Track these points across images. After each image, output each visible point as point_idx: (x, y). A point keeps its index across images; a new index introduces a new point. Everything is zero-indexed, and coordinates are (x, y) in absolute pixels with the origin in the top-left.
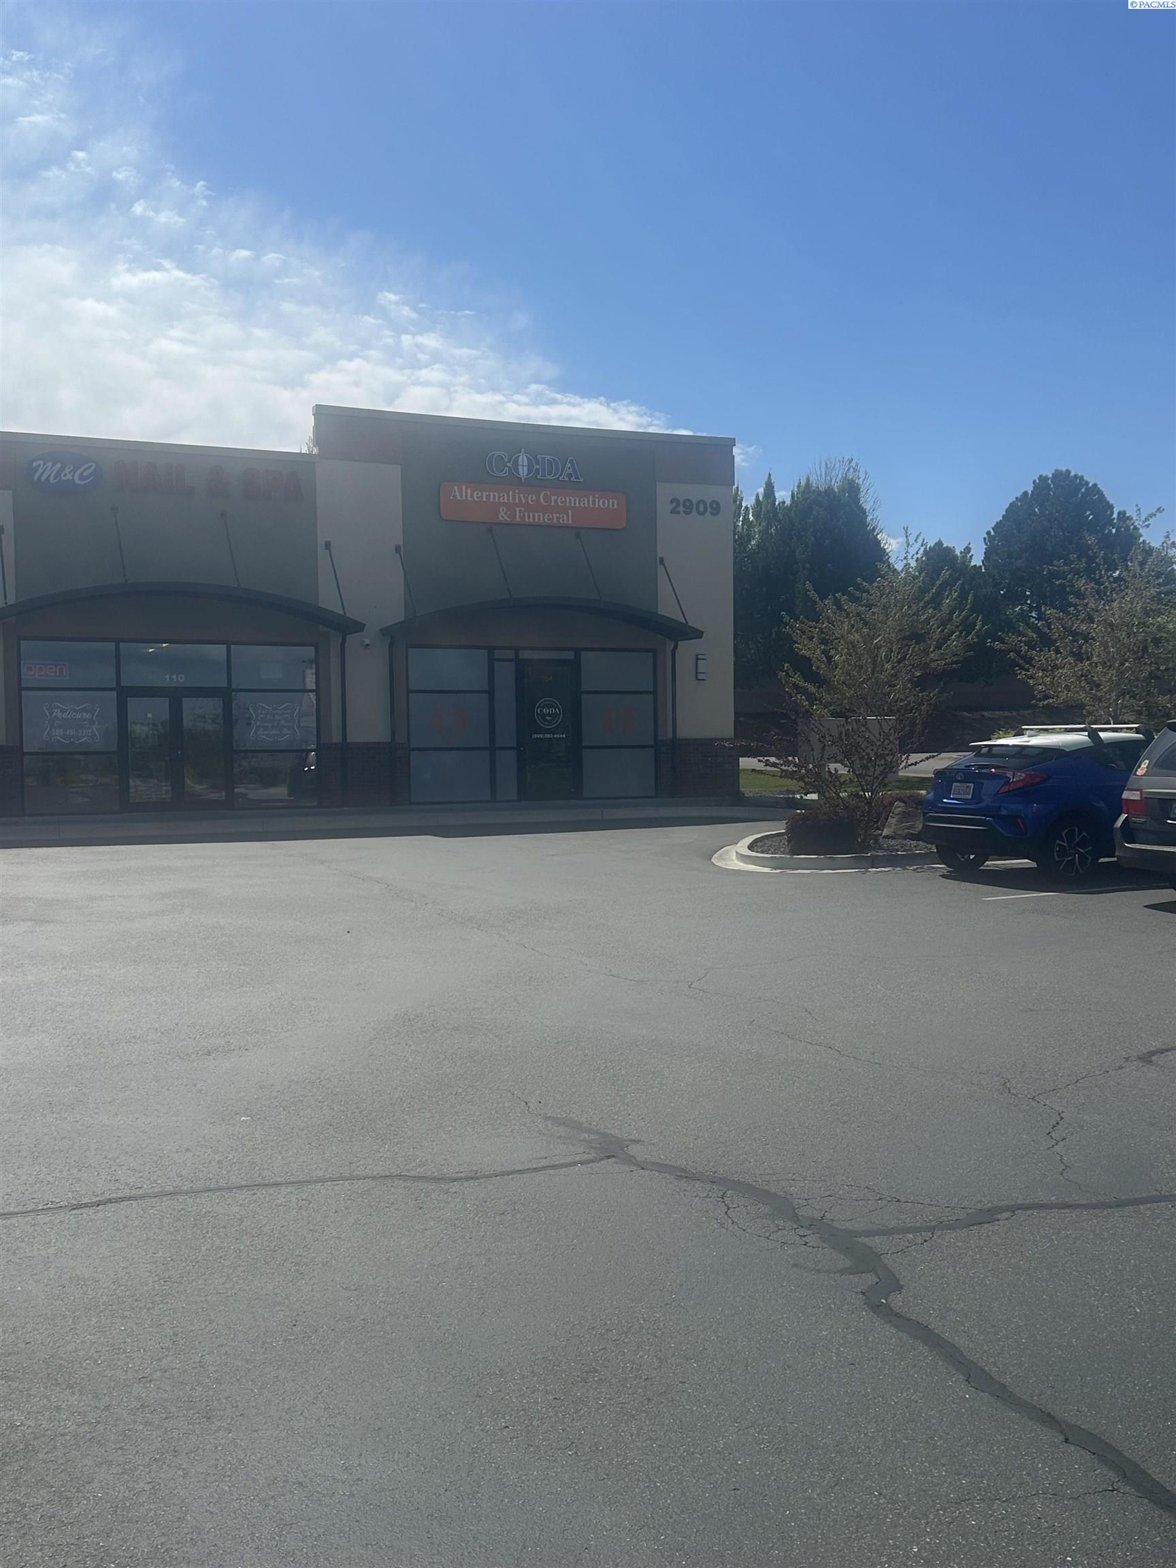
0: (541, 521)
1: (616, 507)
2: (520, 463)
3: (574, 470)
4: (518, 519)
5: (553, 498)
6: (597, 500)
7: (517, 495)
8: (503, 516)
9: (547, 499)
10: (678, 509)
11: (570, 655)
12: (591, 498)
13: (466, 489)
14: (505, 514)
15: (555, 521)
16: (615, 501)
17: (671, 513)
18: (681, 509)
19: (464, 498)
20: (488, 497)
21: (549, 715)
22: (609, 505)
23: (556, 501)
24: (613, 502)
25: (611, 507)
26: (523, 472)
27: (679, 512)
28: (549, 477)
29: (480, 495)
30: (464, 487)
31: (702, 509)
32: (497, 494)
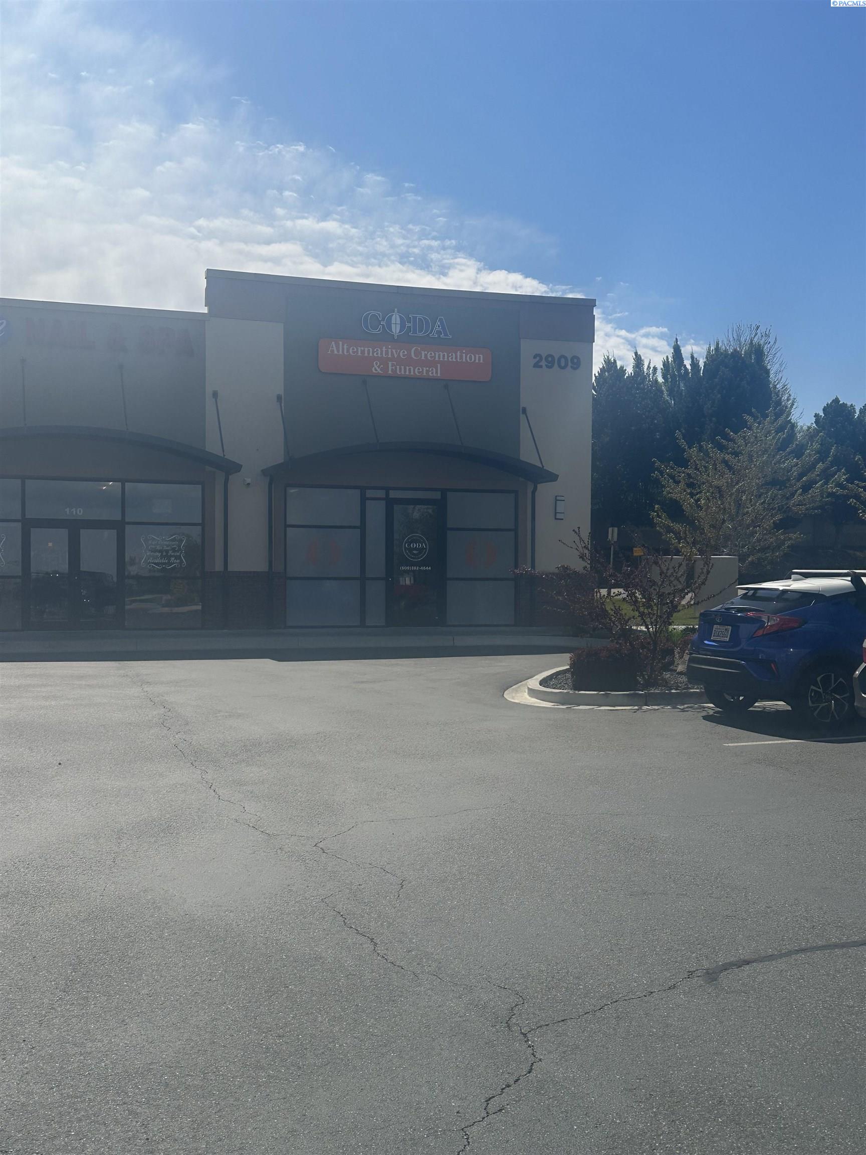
0: (412, 373)
1: (481, 361)
2: (393, 321)
3: (443, 328)
4: (390, 372)
5: (423, 353)
6: (464, 355)
7: (390, 350)
8: (376, 369)
9: (417, 353)
10: (540, 364)
11: (437, 495)
12: (458, 354)
13: (343, 345)
14: (379, 367)
15: (425, 374)
16: (481, 356)
17: (534, 367)
18: (543, 363)
19: (341, 353)
20: (363, 352)
21: (416, 549)
22: (475, 360)
23: (426, 355)
24: (479, 357)
25: (477, 361)
26: (396, 329)
27: (541, 367)
28: (420, 334)
29: (355, 350)
30: (341, 343)
31: (563, 364)
32: (371, 350)
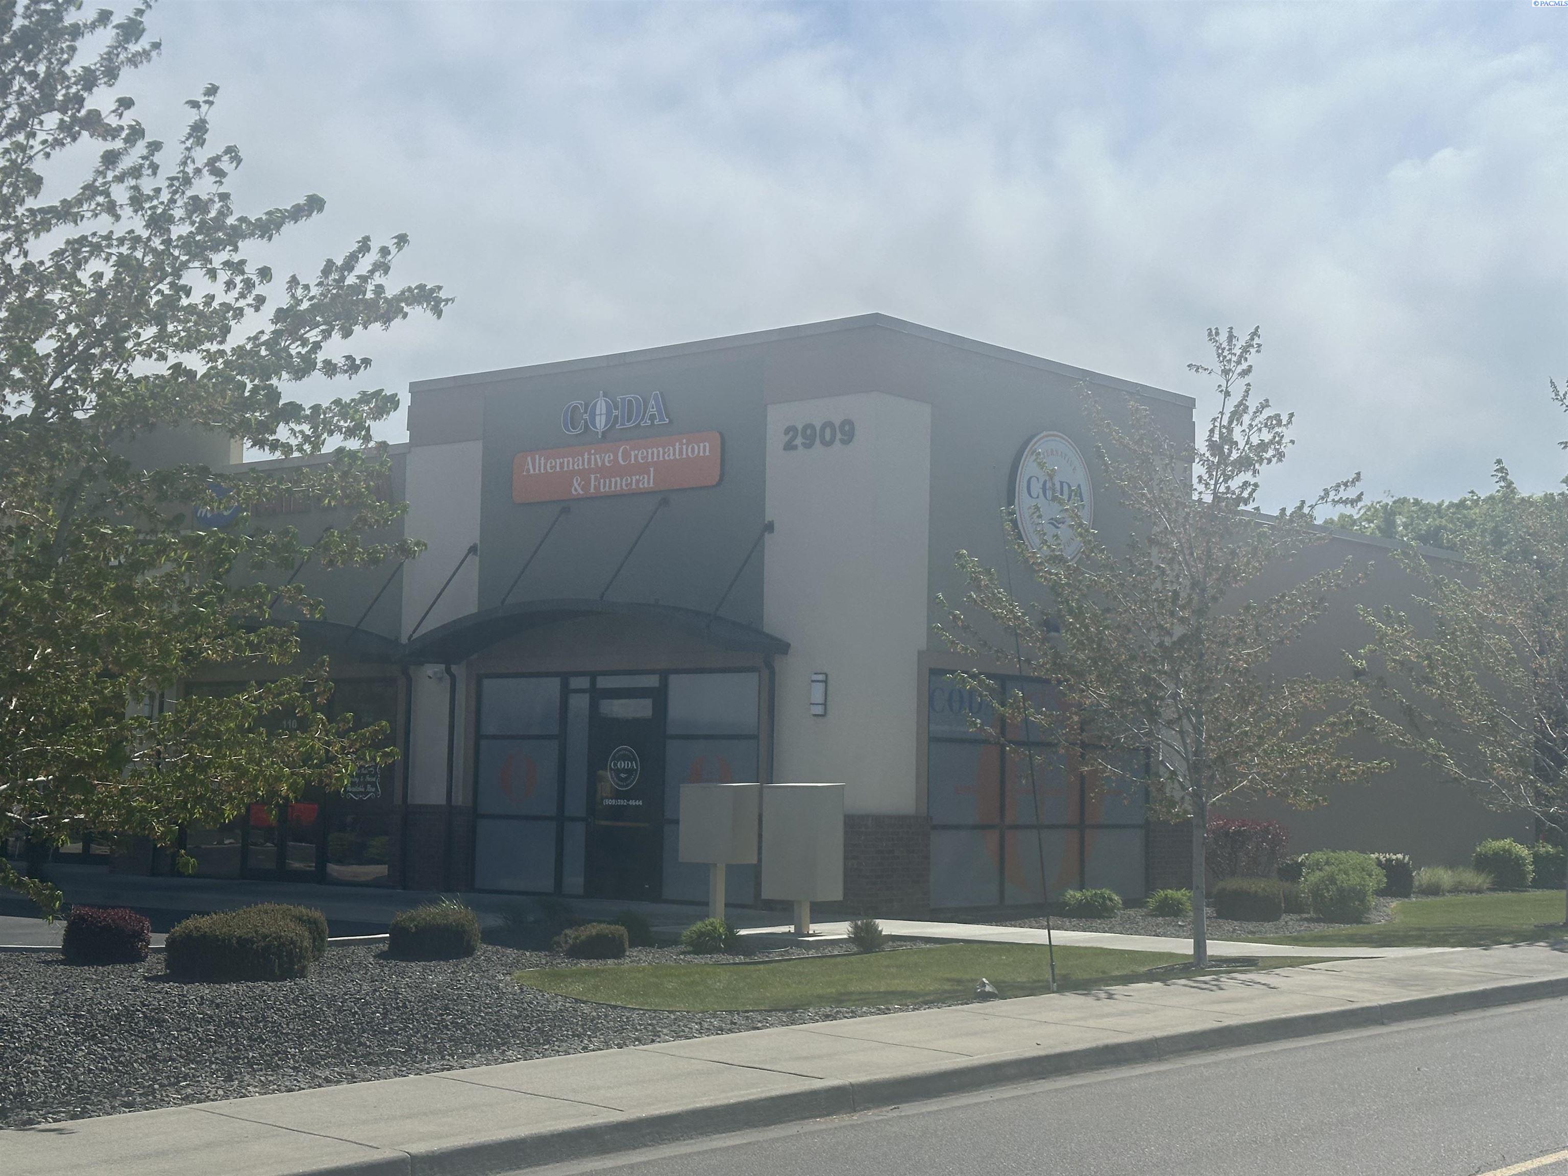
0: (618, 488)
1: (707, 453)
2: (600, 411)
3: (659, 411)
4: (592, 490)
5: (636, 453)
6: (684, 447)
7: (593, 456)
8: (577, 489)
9: (626, 455)
10: (794, 443)
11: (652, 681)
12: (681, 446)
13: (540, 460)
14: (580, 485)
15: (634, 486)
16: (707, 444)
17: (784, 449)
18: (799, 441)
19: (537, 471)
20: (562, 464)
21: (623, 770)
22: (699, 452)
23: (636, 456)
24: (705, 447)
25: (701, 454)
26: (600, 423)
27: (795, 448)
29: (553, 464)
30: (537, 457)
31: (828, 437)
32: (571, 459)
